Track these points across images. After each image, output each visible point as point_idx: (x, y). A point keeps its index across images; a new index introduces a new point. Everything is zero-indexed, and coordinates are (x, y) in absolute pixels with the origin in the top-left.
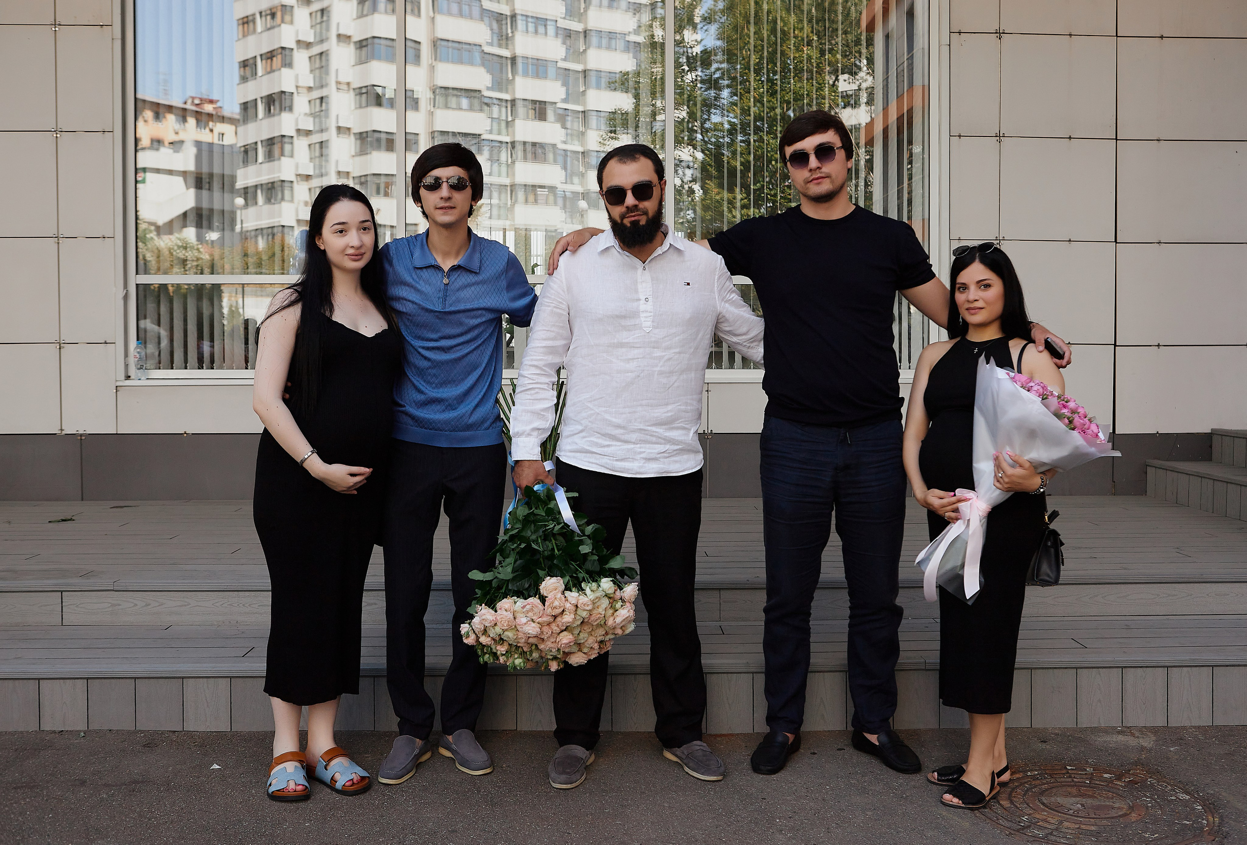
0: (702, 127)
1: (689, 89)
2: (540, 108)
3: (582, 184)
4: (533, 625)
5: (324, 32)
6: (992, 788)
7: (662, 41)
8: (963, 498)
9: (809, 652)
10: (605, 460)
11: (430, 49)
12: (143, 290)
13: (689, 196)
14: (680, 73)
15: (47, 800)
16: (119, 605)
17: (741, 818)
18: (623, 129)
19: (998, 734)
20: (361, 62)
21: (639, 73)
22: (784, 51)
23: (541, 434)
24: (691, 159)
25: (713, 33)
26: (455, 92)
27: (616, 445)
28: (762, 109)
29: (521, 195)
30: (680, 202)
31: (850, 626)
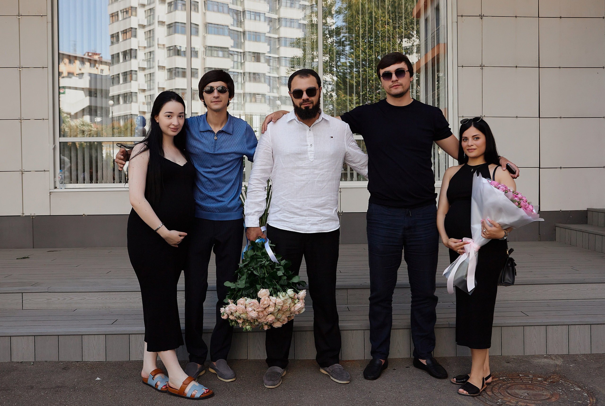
0: (336, 65)
1: (330, 46)
2: (257, 56)
3: (278, 93)
4: (254, 312)
5: (151, 20)
6: (483, 385)
7: (316, 23)
8: (466, 243)
9: (392, 319)
10: (291, 225)
11: (203, 28)
12: (63, 145)
13: (330, 98)
14: (325, 38)
15: (14, 396)
16: (51, 299)
17: (359, 402)
18: (297, 66)
19: (485, 359)
20: (169, 34)
21: (305, 39)
22: (376, 28)
23: (259, 214)
24: (331, 80)
25: (341, 19)
26: (216, 49)
27: (296, 217)
28: (365, 56)
29: (248, 98)
30: (326, 101)
31: (412, 306)
